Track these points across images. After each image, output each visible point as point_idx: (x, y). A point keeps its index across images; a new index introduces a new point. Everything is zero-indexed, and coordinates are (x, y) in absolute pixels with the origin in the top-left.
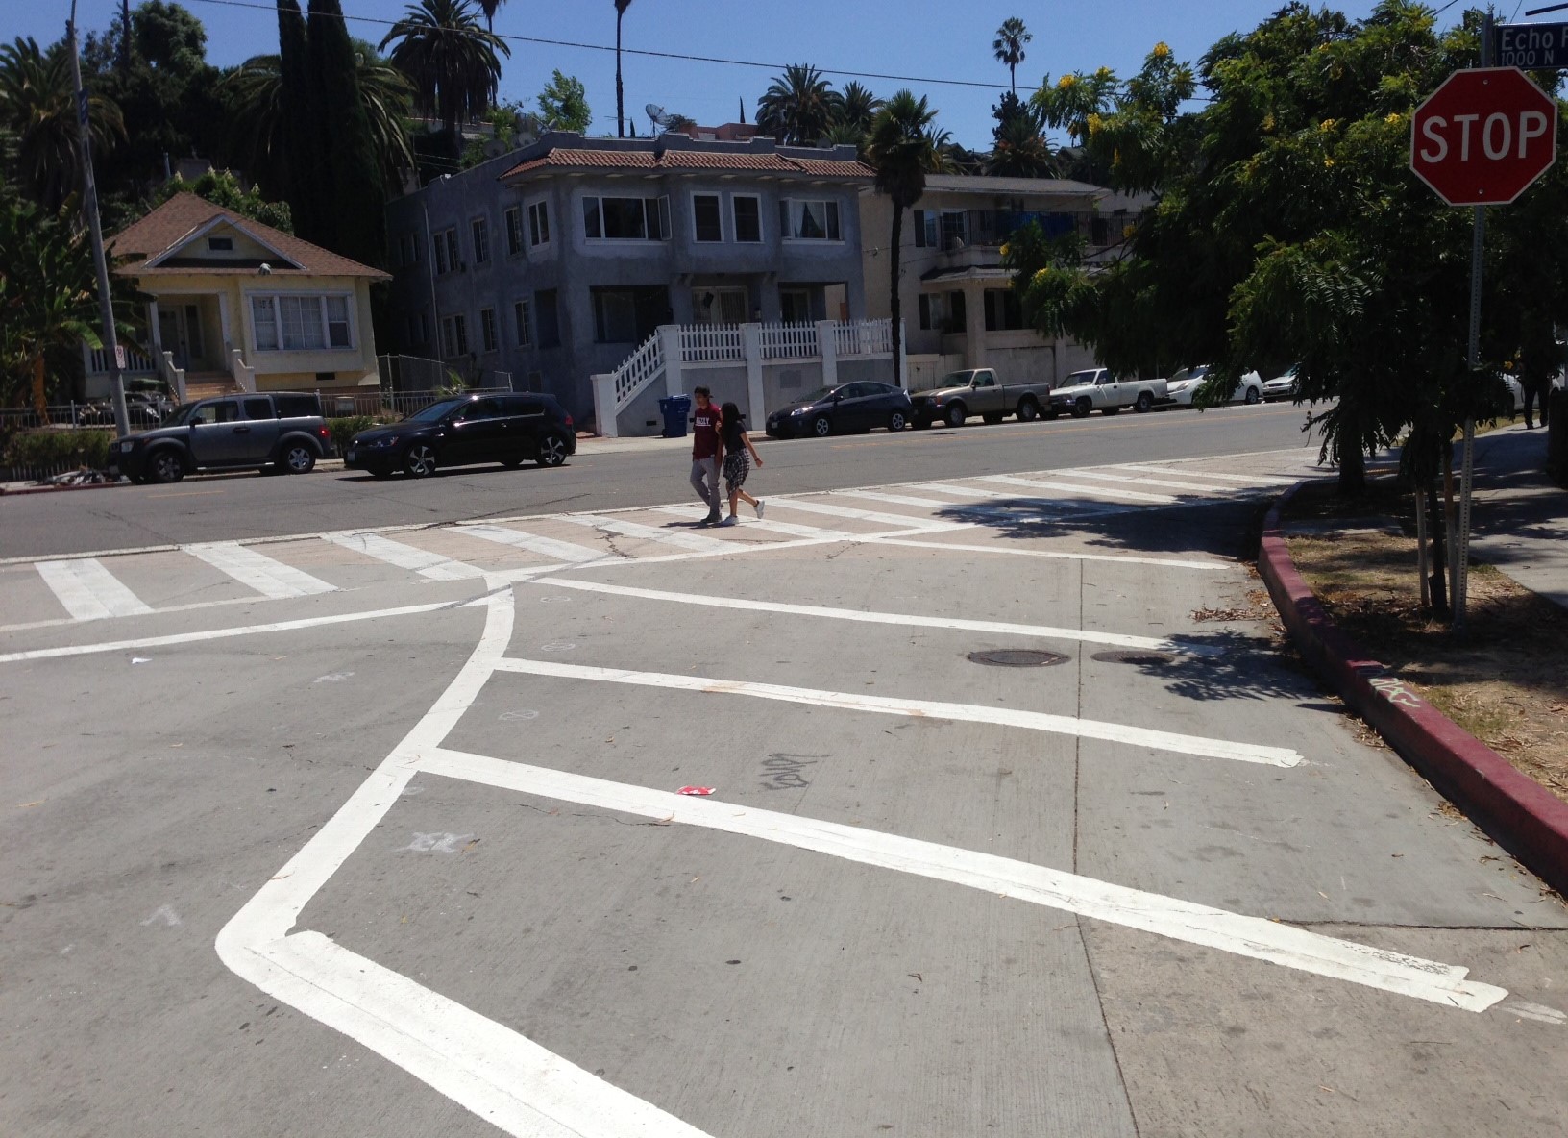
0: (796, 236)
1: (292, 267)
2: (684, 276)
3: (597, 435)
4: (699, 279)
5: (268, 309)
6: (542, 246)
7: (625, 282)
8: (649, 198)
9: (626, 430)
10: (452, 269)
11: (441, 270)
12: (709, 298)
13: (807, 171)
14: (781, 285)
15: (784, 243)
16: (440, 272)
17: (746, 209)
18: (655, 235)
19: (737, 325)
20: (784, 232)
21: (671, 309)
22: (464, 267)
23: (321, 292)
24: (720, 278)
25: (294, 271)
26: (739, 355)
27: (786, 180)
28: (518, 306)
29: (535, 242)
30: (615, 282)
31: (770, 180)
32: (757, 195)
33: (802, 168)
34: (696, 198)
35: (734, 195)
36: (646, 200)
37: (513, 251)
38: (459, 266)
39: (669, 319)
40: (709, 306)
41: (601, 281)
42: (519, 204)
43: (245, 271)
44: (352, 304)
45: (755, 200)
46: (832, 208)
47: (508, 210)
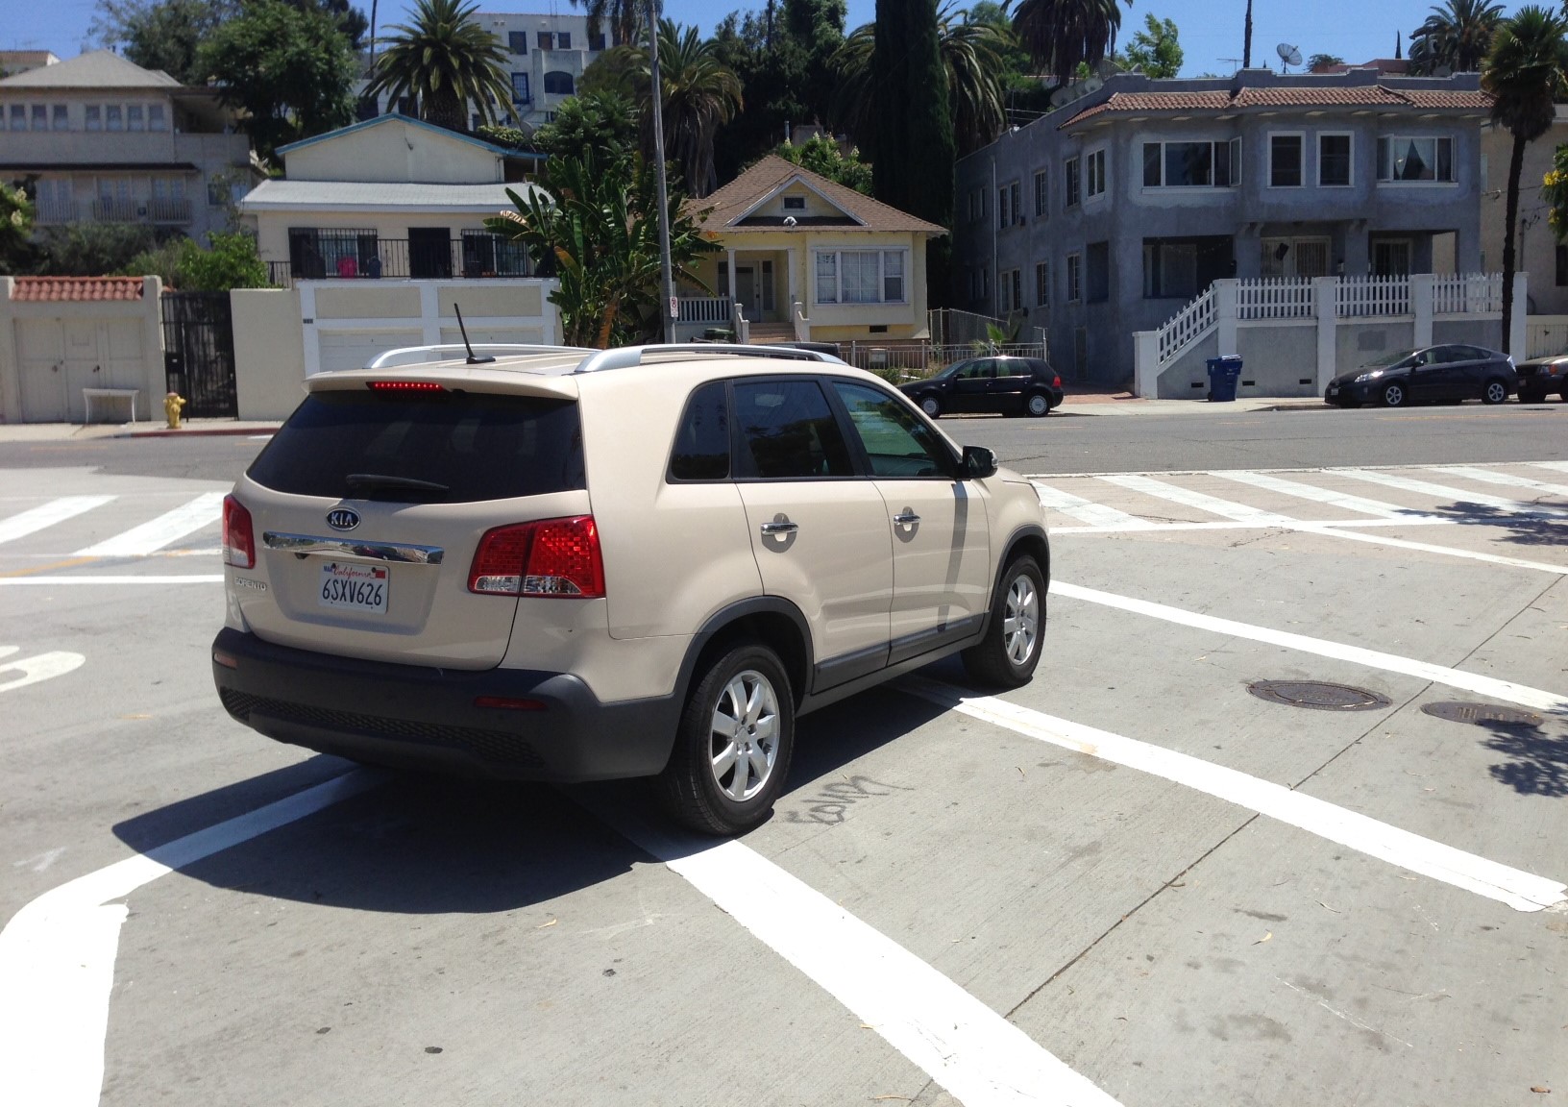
0: (1396, 177)
1: (855, 223)
2: (1253, 225)
3: (1134, 396)
4: (1271, 228)
5: (830, 265)
6: (1098, 197)
7: (1182, 233)
8: (1218, 141)
9: (1166, 393)
10: (1014, 223)
11: (1003, 224)
12: (1283, 249)
13: (1414, 103)
14: (1372, 235)
15: (1381, 185)
16: (1002, 227)
17: (1334, 151)
18: (1222, 181)
19: (1310, 279)
20: (1381, 174)
21: (1235, 262)
22: (1023, 221)
23: (880, 247)
24: (1297, 226)
25: (857, 228)
26: (1309, 313)
27: (1386, 115)
28: (1071, 260)
29: (1091, 193)
30: (1171, 233)
31: (1367, 116)
32: (1351, 134)
33: (1409, 101)
34: (1275, 140)
35: (1320, 134)
36: (1216, 144)
37: (1070, 203)
38: (1020, 219)
39: (1230, 273)
40: (1281, 259)
41: (1157, 231)
42: (1079, 153)
43: (813, 228)
44: (908, 258)
45: (1346, 139)
46: (1445, 145)
47: (1068, 161)
